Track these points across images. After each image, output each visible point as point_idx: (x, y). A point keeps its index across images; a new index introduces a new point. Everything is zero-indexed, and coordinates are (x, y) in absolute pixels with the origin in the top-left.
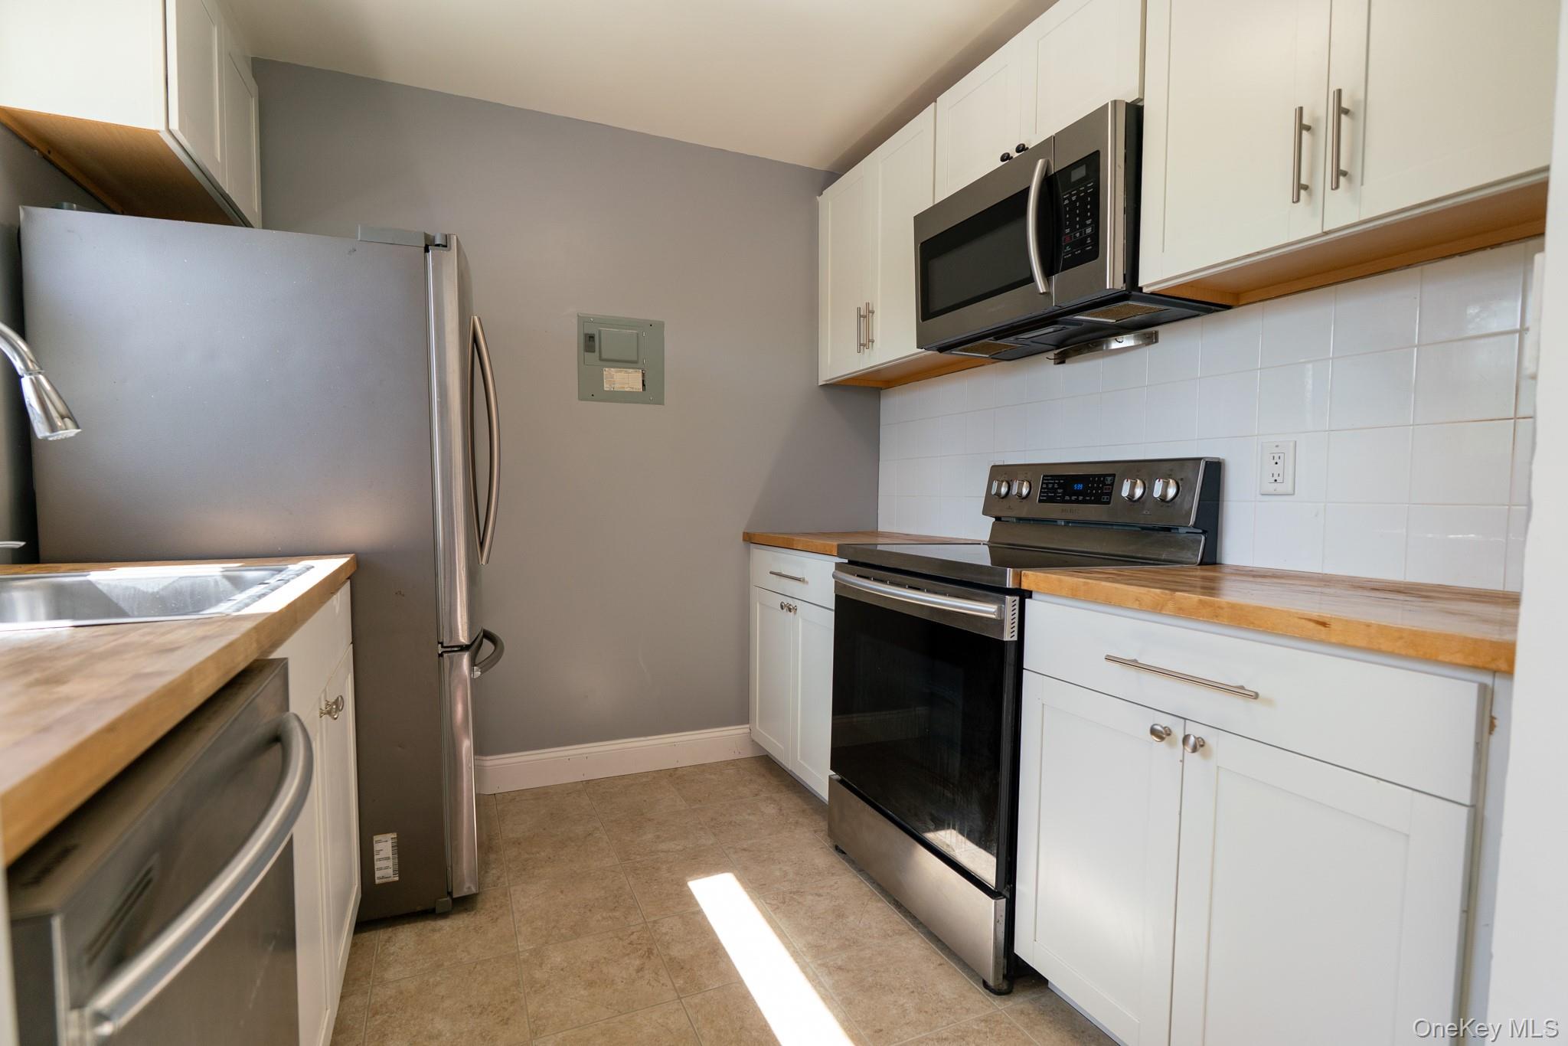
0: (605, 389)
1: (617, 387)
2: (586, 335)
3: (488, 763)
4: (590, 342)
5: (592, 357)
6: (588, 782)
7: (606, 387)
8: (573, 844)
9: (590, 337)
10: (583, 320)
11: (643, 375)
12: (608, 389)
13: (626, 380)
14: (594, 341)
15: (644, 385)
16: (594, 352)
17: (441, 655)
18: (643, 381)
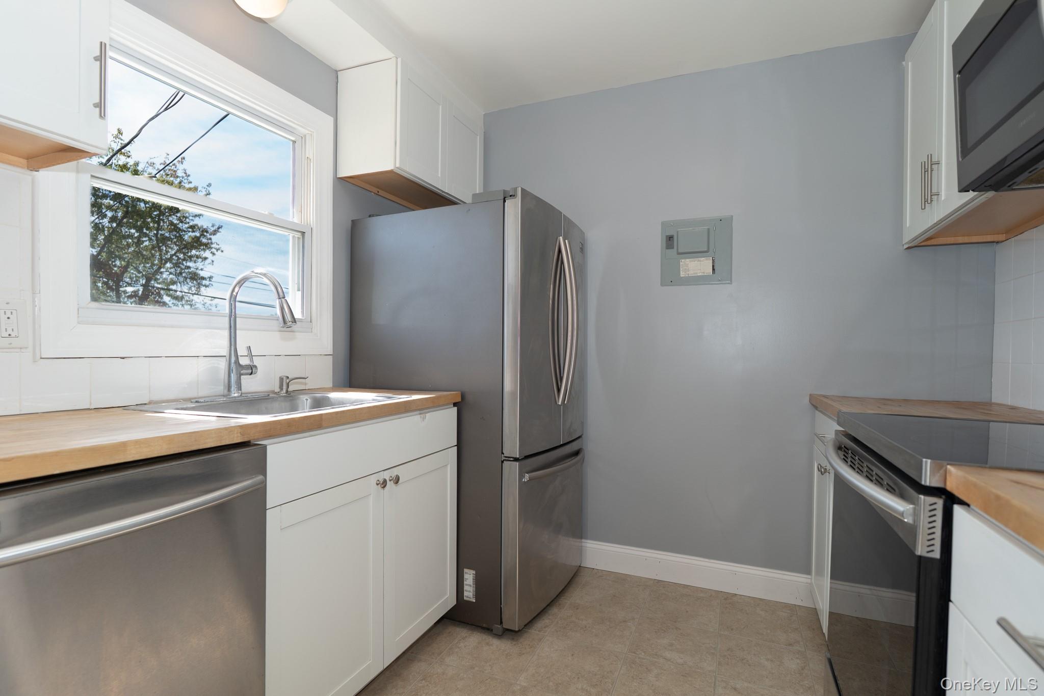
0: (681, 276)
1: (691, 273)
2: (667, 236)
3: (588, 545)
4: (670, 241)
5: (670, 252)
6: (659, 581)
7: (682, 274)
8: (608, 623)
9: (670, 237)
10: (664, 225)
11: (713, 261)
12: (683, 276)
13: (699, 266)
14: (673, 240)
15: (713, 269)
16: (673, 248)
17: (502, 462)
18: (713, 266)
